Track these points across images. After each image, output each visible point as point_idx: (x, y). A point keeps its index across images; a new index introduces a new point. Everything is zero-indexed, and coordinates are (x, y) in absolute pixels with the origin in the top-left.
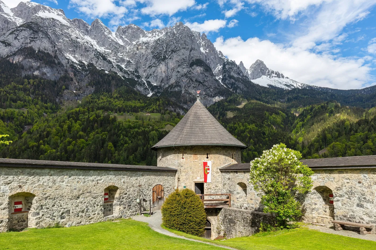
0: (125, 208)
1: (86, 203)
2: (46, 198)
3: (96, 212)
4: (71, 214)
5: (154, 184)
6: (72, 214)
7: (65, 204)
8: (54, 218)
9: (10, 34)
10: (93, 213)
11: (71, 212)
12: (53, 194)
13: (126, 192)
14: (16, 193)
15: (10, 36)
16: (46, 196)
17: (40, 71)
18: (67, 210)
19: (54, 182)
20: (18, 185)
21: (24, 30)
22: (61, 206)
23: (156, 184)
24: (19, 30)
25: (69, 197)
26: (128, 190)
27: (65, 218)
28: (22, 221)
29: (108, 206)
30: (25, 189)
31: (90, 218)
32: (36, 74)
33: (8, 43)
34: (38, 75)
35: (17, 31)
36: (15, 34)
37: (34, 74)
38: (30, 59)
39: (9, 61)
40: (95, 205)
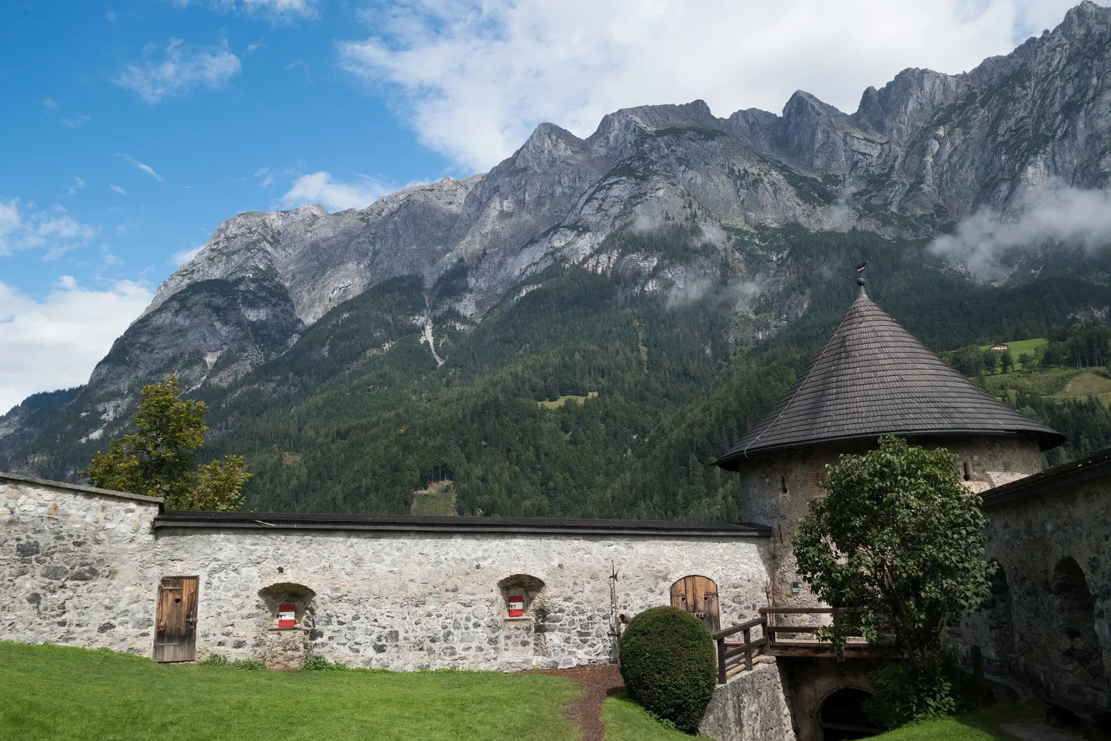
0: (567, 640)
1: (444, 617)
2: (339, 599)
3: (474, 645)
4: (401, 642)
5: (677, 575)
6: (404, 642)
7: (385, 616)
8: (357, 647)
9: (586, 203)
10: (463, 645)
11: (401, 637)
12: (354, 590)
13: (570, 594)
14: (272, 584)
15: (586, 207)
16: (339, 594)
17: (660, 278)
18: (391, 632)
19: (359, 562)
20: (278, 566)
21: (616, 183)
22: (376, 620)
23: (683, 574)
24: (604, 187)
25: (397, 600)
26: (578, 588)
27: (384, 651)
28: (293, 650)
29: (518, 632)
30: (290, 577)
31: (456, 657)
32: (651, 289)
33: (582, 226)
34: (656, 291)
35: (599, 191)
36: (596, 199)
37: (646, 289)
38: (633, 253)
39: (586, 270)
40: (470, 624)
